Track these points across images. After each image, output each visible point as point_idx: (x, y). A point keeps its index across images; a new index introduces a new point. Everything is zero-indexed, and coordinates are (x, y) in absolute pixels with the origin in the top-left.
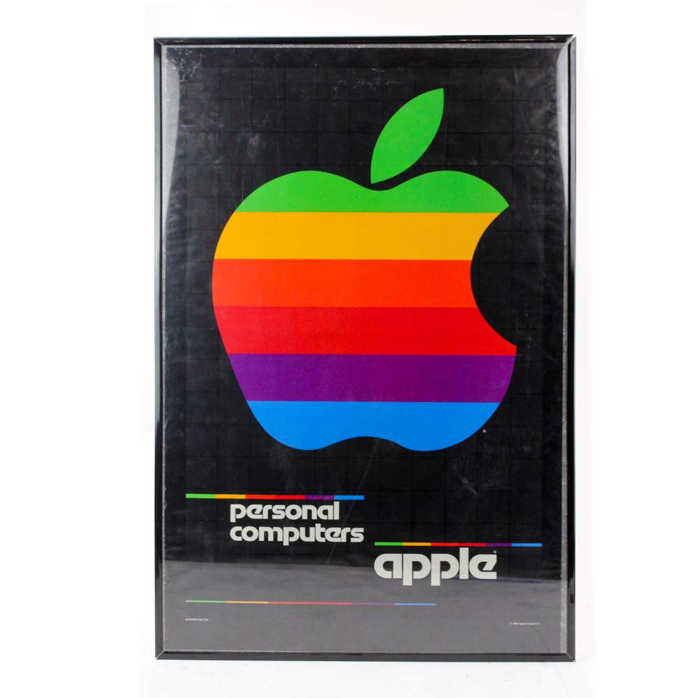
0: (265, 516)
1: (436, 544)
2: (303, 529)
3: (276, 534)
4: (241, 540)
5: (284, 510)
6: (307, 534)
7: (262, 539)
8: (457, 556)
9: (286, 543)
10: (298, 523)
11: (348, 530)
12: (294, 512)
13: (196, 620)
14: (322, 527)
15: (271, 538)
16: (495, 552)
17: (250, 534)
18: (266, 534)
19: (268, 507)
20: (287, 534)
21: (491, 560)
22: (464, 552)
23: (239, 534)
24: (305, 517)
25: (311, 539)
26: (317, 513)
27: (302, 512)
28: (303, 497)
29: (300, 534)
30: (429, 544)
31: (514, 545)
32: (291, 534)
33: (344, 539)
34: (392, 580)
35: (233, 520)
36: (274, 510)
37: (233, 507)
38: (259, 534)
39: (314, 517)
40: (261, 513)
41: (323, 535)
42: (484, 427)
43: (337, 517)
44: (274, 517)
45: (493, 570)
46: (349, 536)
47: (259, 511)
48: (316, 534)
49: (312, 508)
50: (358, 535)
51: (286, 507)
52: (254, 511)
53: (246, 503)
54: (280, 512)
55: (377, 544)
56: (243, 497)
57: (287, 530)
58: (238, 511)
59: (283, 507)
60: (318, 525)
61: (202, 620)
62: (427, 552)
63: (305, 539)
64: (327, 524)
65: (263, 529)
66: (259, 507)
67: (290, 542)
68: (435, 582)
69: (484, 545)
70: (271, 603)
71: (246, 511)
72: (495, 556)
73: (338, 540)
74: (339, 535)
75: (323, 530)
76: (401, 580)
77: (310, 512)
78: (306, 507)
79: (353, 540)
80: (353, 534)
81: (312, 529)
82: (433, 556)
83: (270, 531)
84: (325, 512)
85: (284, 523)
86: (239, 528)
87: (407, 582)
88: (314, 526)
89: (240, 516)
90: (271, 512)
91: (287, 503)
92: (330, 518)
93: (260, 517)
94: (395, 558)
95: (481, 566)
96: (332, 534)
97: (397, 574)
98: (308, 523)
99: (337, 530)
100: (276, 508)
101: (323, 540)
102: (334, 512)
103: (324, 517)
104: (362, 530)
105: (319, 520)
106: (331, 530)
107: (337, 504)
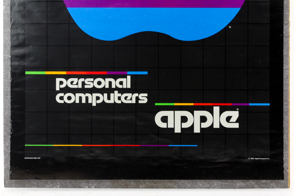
0: (80, 86)
1: (197, 104)
2: (106, 95)
3: (87, 98)
4: (63, 102)
5: (93, 82)
6: (109, 98)
7: (77, 101)
8: (212, 112)
9: (94, 104)
10: (102, 91)
11: (136, 95)
12: (99, 83)
13: (32, 158)
14: (119, 93)
15: (84, 101)
16: (238, 109)
17: (69, 98)
18: (80, 98)
19: (82, 80)
20: (94, 99)
21: (235, 115)
22: (216, 109)
23: (62, 98)
24: (107, 86)
25: (111, 101)
26: (115, 83)
27: (105, 83)
28: (105, 73)
29: (103, 98)
30: (192, 104)
31: (250, 104)
32: (98, 98)
33: (134, 101)
34: (167, 129)
35: (58, 89)
36: (86, 82)
37: (58, 80)
38: (75, 98)
39: (113, 86)
40: (77, 84)
41: (119, 98)
42: (230, 24)
43: (129, 86)
44: (86, 87)
45: (236, 122)
46: (137, 99)
47: (76, 83)
48: (115, 98)
49: (112, 80)
50: (143, 98)
51: (94, 80)
52: (72, 83)
53: (67, 77)
54: (90, 83)
55: (156, 104)
56: (64, 73)
57: (95, 95)
58: (61, 83)
59: (92, 80)
60: (116, 92)
61: (36, 158)
62: (191, 110)
63: (107, 101)
64: (122, 91)
65: (78, 95)
66: (75, 80)
67: (97, 104)
68: (197, 130)
69: (230, 104)
70: (84, 145)
71: (67, 83)
72: (238, 112)
73: (130, 102)
74: (130, 99)
75: (120, 95)
76: (173, 129)
77: (110, 83)
78: (108, 80)
79: (140, 102)
80: (140, 97)
81: (112, 95)
82: (195, 112)
83: (83, 96)
84: (121, 83)
85: (93, 90)
86: (62, 95)
87: (178, 130)
88: (114, 93)
89: (63, 86)
90: (83, 84)
91: (95, 77)
92: (125, 87)
93: (76, 87)
94: (169, 114)
95: (228, 119)
96: (126, 98)
97: (171, 126)
98: (109, 91)
99: (129, 95)
100: (87, 81)
101: (119, 102)
102: (127, 82)
103: (120, 86)
104: (146, 95)
105: (117, 89)
106: (125, 95)
107: (129, 77)
